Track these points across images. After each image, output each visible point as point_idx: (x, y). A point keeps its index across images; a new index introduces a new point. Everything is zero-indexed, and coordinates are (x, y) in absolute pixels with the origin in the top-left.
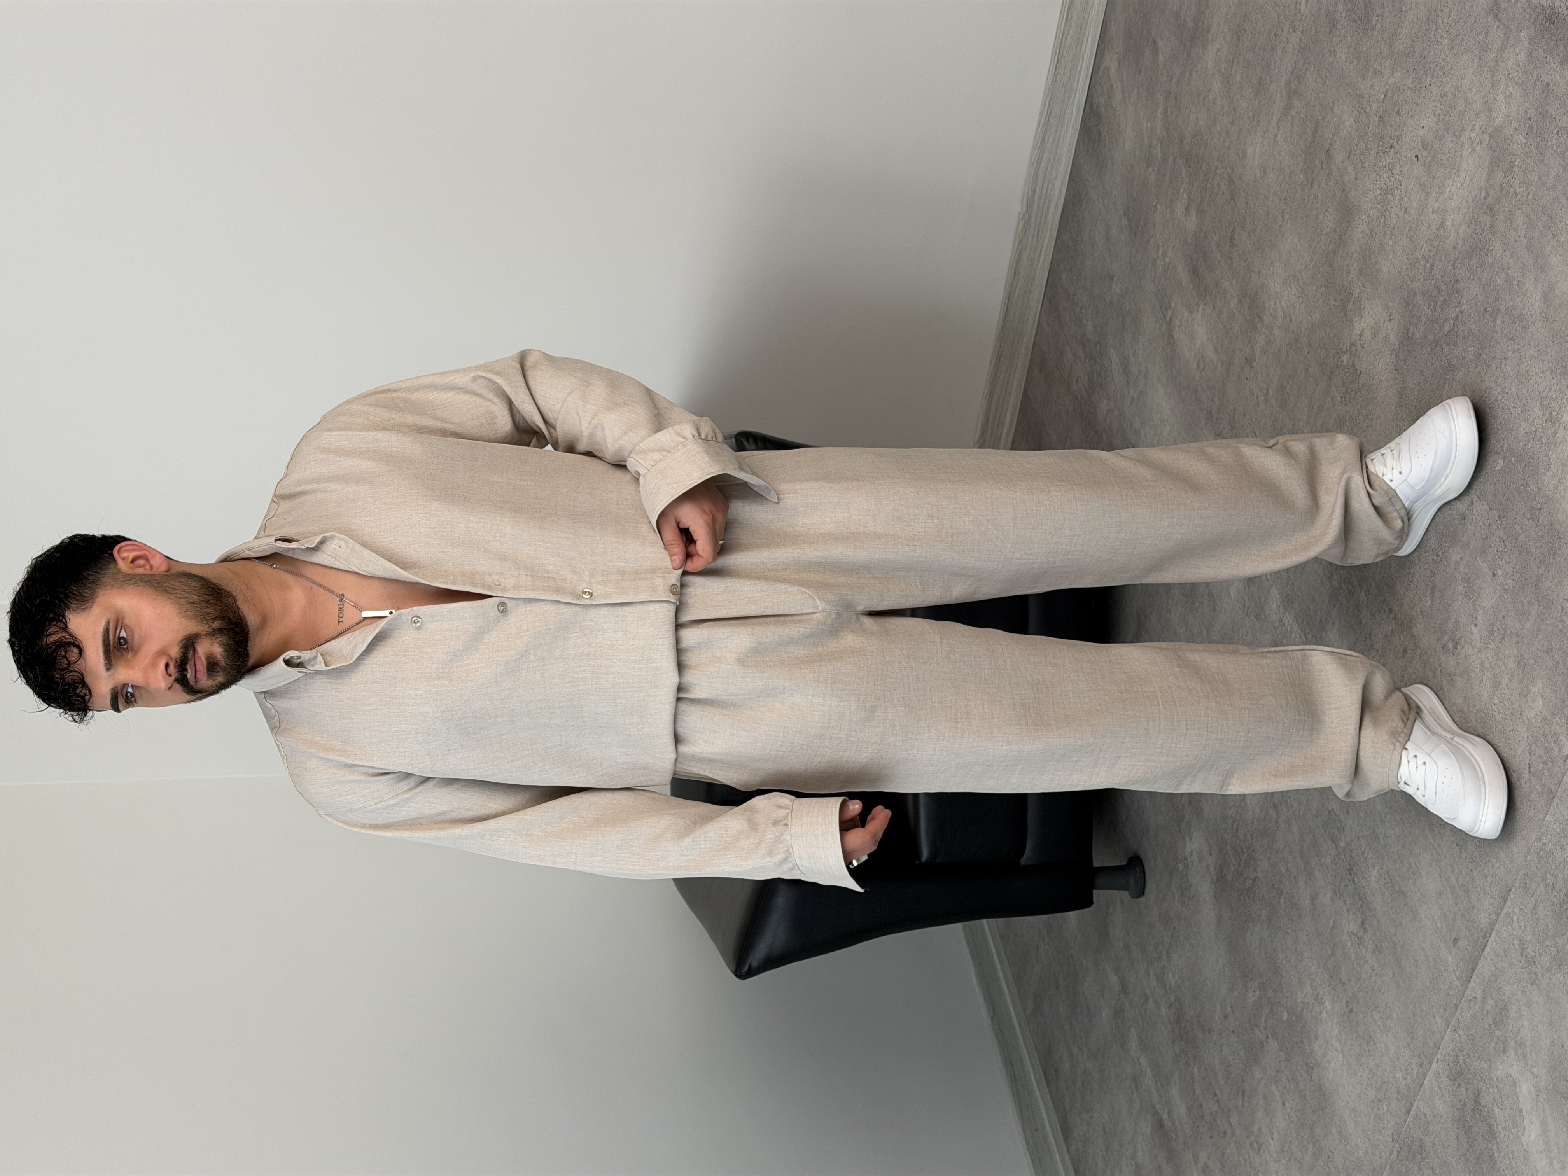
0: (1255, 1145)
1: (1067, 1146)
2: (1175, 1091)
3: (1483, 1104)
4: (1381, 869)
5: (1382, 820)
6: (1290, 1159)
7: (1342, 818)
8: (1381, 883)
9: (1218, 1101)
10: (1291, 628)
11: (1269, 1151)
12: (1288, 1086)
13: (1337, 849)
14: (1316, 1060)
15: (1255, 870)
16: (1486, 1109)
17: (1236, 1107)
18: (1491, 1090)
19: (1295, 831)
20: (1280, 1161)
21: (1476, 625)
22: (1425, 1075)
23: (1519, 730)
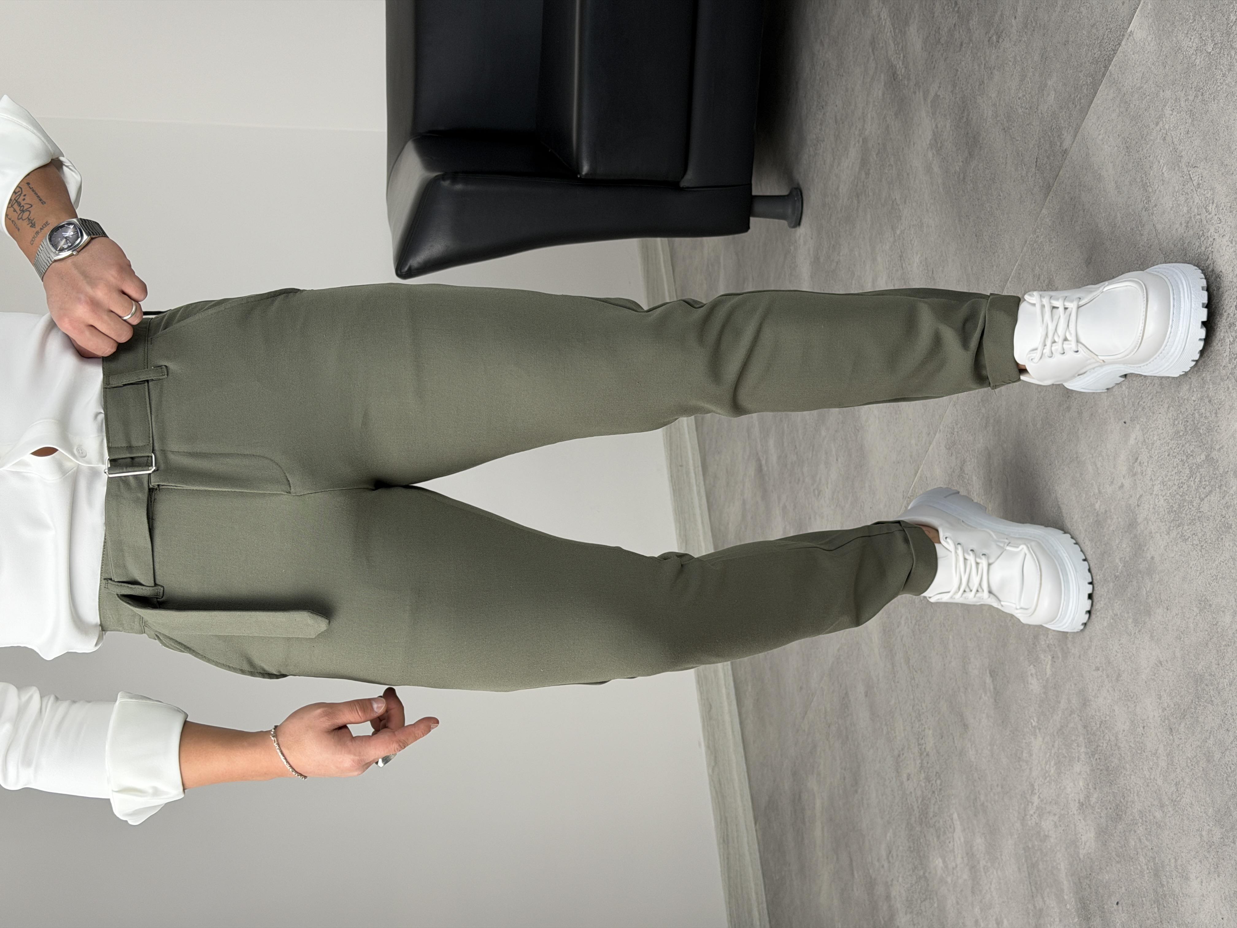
0: (816, 492)
1: (705, 480)
2: (771, 442)
3: (966, 472)
4: (922, 256)
5: (927, 210)
6: (837, 506)
7: (901, 207)
8: (921, 269)
9: (797, 453)
10: (885, 23)
11: (825, 497)
12: (841, 444)
13: (894, 236)
14: (861, 424)
15: (839, 254)
16: (967, 478)
17: (807, 459)
18: (973, 460)
19: (869, 220)
20: (830, 507)
21: (1015, 18)
22: (930, 443)
23: (1034, 124)
